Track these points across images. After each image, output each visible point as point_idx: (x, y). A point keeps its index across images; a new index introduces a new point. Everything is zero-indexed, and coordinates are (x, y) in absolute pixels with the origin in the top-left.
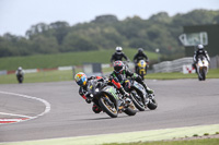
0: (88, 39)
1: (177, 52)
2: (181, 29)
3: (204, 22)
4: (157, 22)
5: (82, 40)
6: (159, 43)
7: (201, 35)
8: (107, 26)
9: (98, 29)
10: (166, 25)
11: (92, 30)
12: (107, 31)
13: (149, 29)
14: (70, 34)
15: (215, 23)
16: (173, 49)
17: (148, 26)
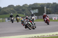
0: (6, 11)
1: (30, 14)
2: (31, 8)
3: (37, 6)
4: (24, 7)
5: (5, 12)
6: (25, 12)
7: (36, 10)
8: (11, 8)
9: (9, 9)
10: (27, 7)
11: (7, 9)
12: (11, 9)
13: (22, 9)
14: (2, 10)
15: (40, 7)
16: (29, 14)
17: (22, 8)
